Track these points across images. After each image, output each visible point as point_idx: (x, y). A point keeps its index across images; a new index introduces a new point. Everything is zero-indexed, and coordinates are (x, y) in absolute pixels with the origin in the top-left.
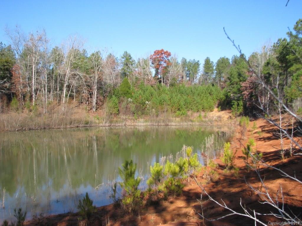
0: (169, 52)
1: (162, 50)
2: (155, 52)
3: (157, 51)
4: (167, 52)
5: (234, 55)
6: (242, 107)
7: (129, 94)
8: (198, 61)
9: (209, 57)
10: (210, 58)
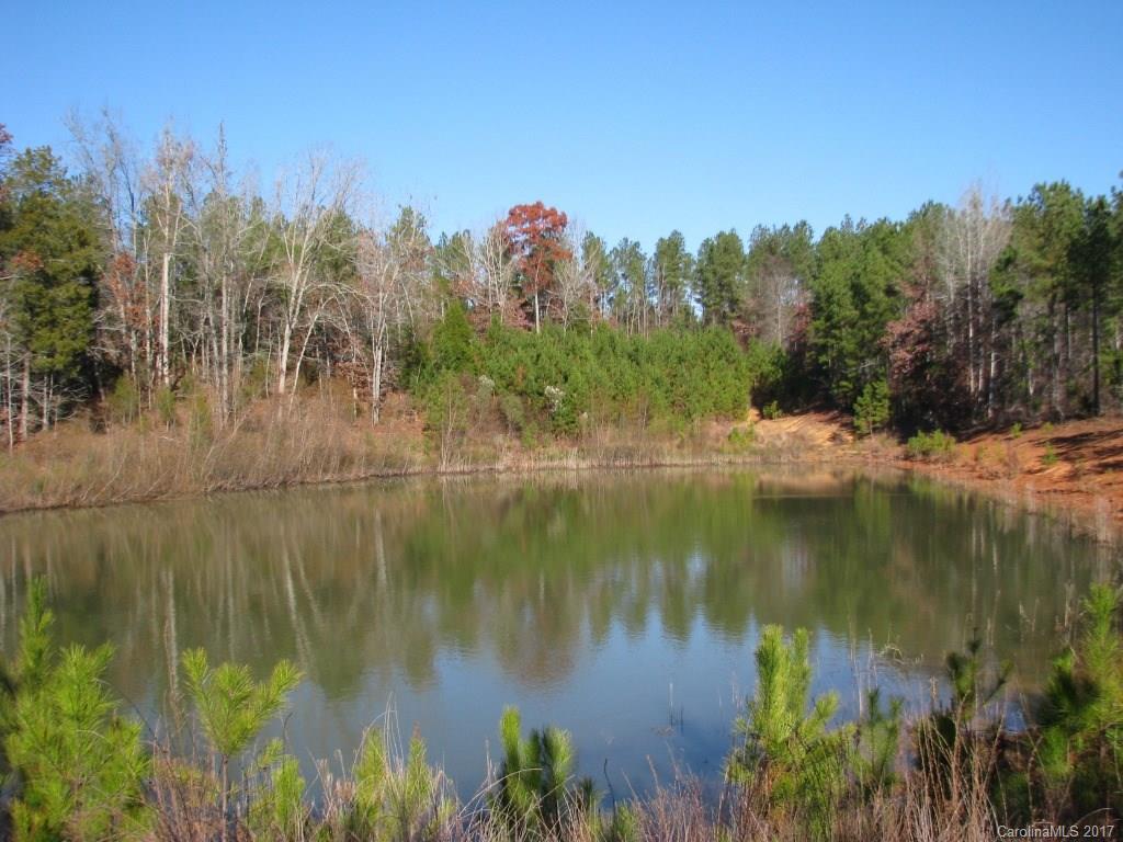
0: (559, 213)
1: (539, 206)
2: (512, 213)
3: (519, 207)
4: (553, 212)
5: (760, 226)
6: (886, 402)
7: (468, 360)
8: (637, 245)
9: (679, 231)
10: (684, 235)
